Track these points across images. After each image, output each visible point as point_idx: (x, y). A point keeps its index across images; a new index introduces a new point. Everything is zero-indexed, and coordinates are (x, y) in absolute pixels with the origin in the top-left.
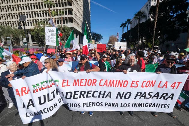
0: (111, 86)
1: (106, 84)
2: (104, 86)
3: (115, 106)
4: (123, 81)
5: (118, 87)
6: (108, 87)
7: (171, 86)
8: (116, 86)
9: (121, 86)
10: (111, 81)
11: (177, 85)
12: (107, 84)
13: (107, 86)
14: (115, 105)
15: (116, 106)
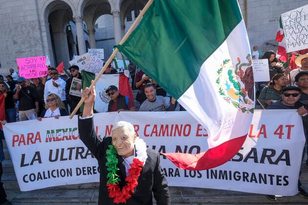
0: (163, 135)
1: (154, 132)
2: (151, 136)
3: (175, 176)
4: (182, 125)
5: (175, 135)
6: (158, 137)
7: (275, 133)
8: (171, 135)
9: (180, 135)
10: (162, 126)
11: (285, 130)
12: (156, 132)
13: (157, 135)
14: (174, 173)
15: (177, 176)
